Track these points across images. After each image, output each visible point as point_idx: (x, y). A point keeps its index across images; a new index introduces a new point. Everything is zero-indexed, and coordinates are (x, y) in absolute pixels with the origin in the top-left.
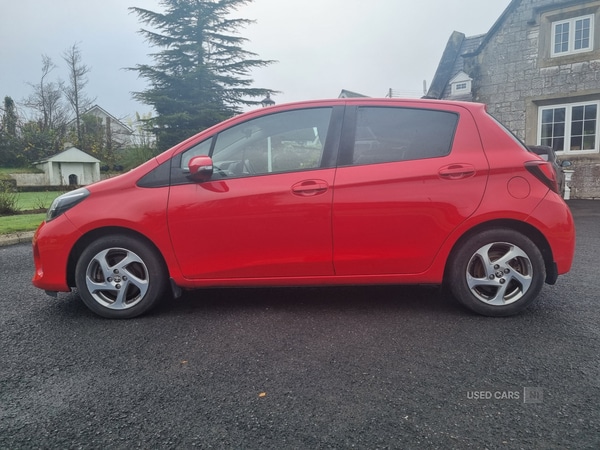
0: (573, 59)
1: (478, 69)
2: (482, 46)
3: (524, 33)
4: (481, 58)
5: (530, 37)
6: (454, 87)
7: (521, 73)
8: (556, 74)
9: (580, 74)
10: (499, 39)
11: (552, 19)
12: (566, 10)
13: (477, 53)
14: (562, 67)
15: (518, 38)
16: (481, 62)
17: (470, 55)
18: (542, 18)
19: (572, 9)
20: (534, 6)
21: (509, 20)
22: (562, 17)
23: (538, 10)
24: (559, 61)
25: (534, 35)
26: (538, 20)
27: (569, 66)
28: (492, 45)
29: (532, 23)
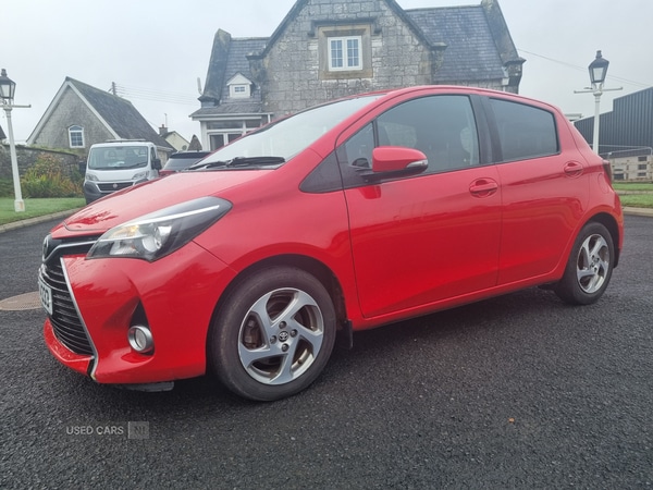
0: (348, 75)
1: (264, 73)
2: (267, 51)
3: (305, 43)
4: (266, 61)
5: (311, 48)
6: (232, 89)
7: (306, 83)
8: (336, 87)
9: (354, 89)
10: (282, 45)
11: (328, 34)
12: (339, 28)
13: (263, 56)
14: (340, 81)
15: (301, 48)
16: (266, 66)
17: (254, 57)
18: (320, 32)
19: (344, 28)
20: (311, 18)
21: (290, 28)
22: (336, 34)
23: (317, 24)
24: (337, 75)
25: (314, 47)
26: (316, 33)
27: (345, 81)
28: (276, 51)
29: (311, 35)
